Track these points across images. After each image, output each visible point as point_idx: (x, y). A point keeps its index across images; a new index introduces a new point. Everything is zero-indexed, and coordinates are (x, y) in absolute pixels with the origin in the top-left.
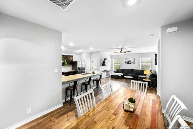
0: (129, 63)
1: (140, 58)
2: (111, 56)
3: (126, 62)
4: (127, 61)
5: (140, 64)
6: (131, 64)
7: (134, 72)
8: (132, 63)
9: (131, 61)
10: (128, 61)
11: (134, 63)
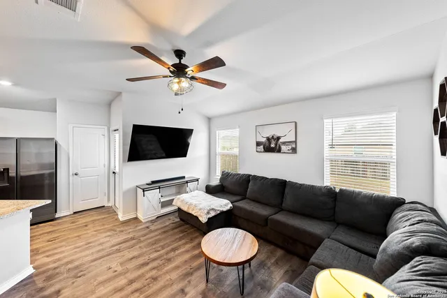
0: (271, 146)
1: (327, 122)
2: (209, 119)
3: (258, 144)
4: (264, 140)
5: (327, 152)
6: (279, 151)
7: (288, 201)
8: (284, 148)
9: (279, 138)
10: (268, 139)
11: (294, 150)
